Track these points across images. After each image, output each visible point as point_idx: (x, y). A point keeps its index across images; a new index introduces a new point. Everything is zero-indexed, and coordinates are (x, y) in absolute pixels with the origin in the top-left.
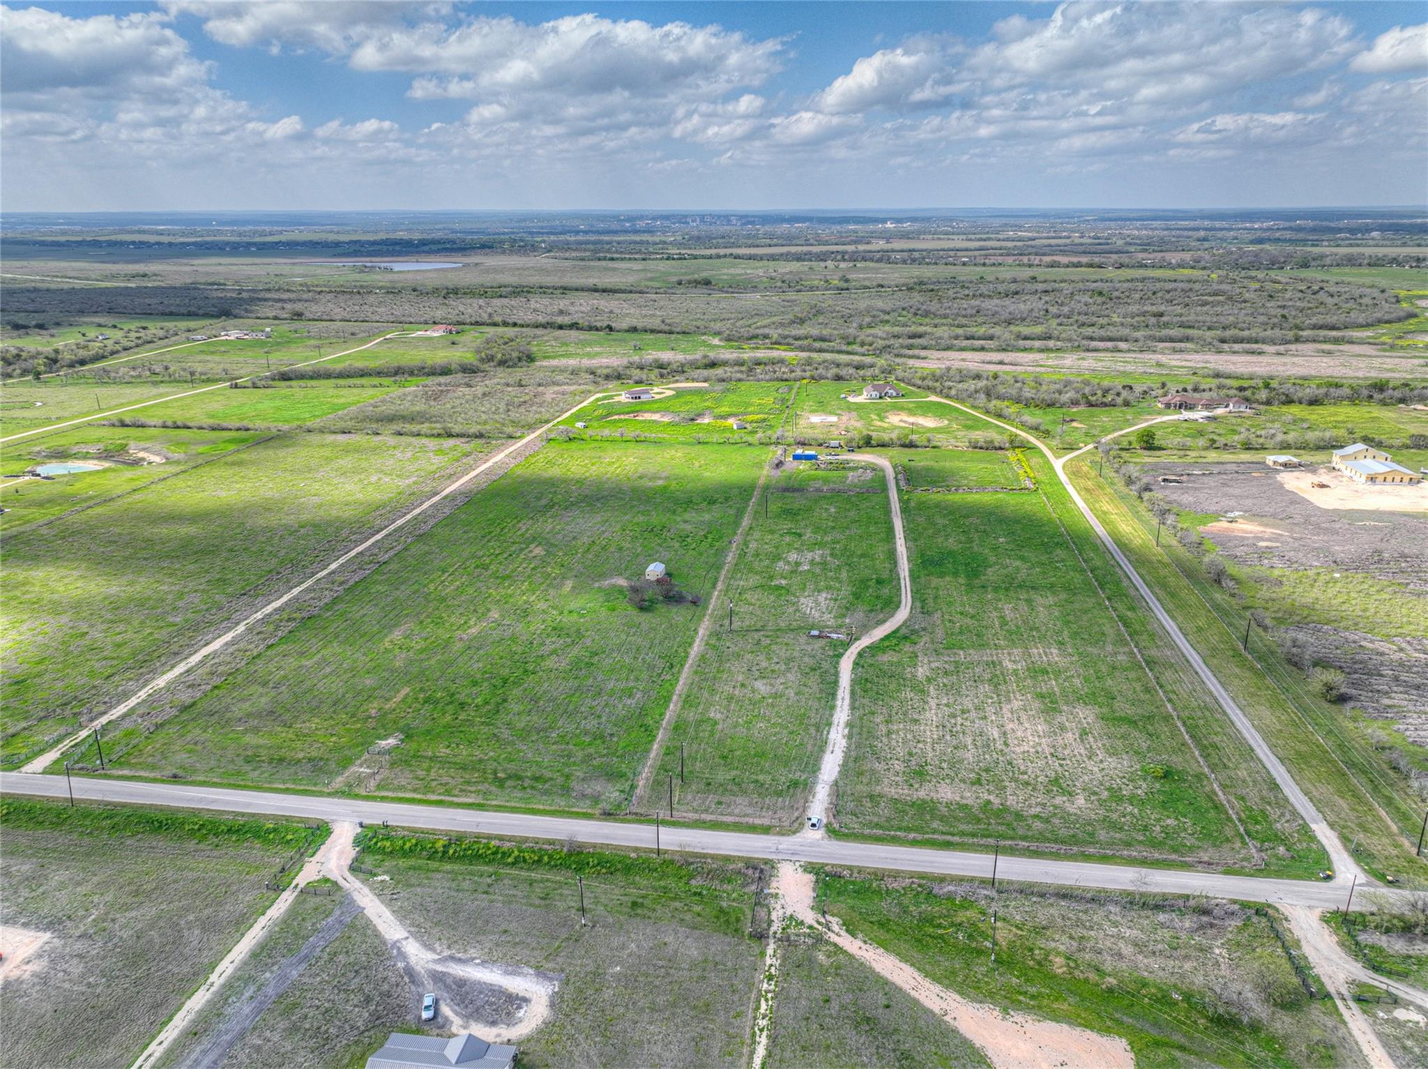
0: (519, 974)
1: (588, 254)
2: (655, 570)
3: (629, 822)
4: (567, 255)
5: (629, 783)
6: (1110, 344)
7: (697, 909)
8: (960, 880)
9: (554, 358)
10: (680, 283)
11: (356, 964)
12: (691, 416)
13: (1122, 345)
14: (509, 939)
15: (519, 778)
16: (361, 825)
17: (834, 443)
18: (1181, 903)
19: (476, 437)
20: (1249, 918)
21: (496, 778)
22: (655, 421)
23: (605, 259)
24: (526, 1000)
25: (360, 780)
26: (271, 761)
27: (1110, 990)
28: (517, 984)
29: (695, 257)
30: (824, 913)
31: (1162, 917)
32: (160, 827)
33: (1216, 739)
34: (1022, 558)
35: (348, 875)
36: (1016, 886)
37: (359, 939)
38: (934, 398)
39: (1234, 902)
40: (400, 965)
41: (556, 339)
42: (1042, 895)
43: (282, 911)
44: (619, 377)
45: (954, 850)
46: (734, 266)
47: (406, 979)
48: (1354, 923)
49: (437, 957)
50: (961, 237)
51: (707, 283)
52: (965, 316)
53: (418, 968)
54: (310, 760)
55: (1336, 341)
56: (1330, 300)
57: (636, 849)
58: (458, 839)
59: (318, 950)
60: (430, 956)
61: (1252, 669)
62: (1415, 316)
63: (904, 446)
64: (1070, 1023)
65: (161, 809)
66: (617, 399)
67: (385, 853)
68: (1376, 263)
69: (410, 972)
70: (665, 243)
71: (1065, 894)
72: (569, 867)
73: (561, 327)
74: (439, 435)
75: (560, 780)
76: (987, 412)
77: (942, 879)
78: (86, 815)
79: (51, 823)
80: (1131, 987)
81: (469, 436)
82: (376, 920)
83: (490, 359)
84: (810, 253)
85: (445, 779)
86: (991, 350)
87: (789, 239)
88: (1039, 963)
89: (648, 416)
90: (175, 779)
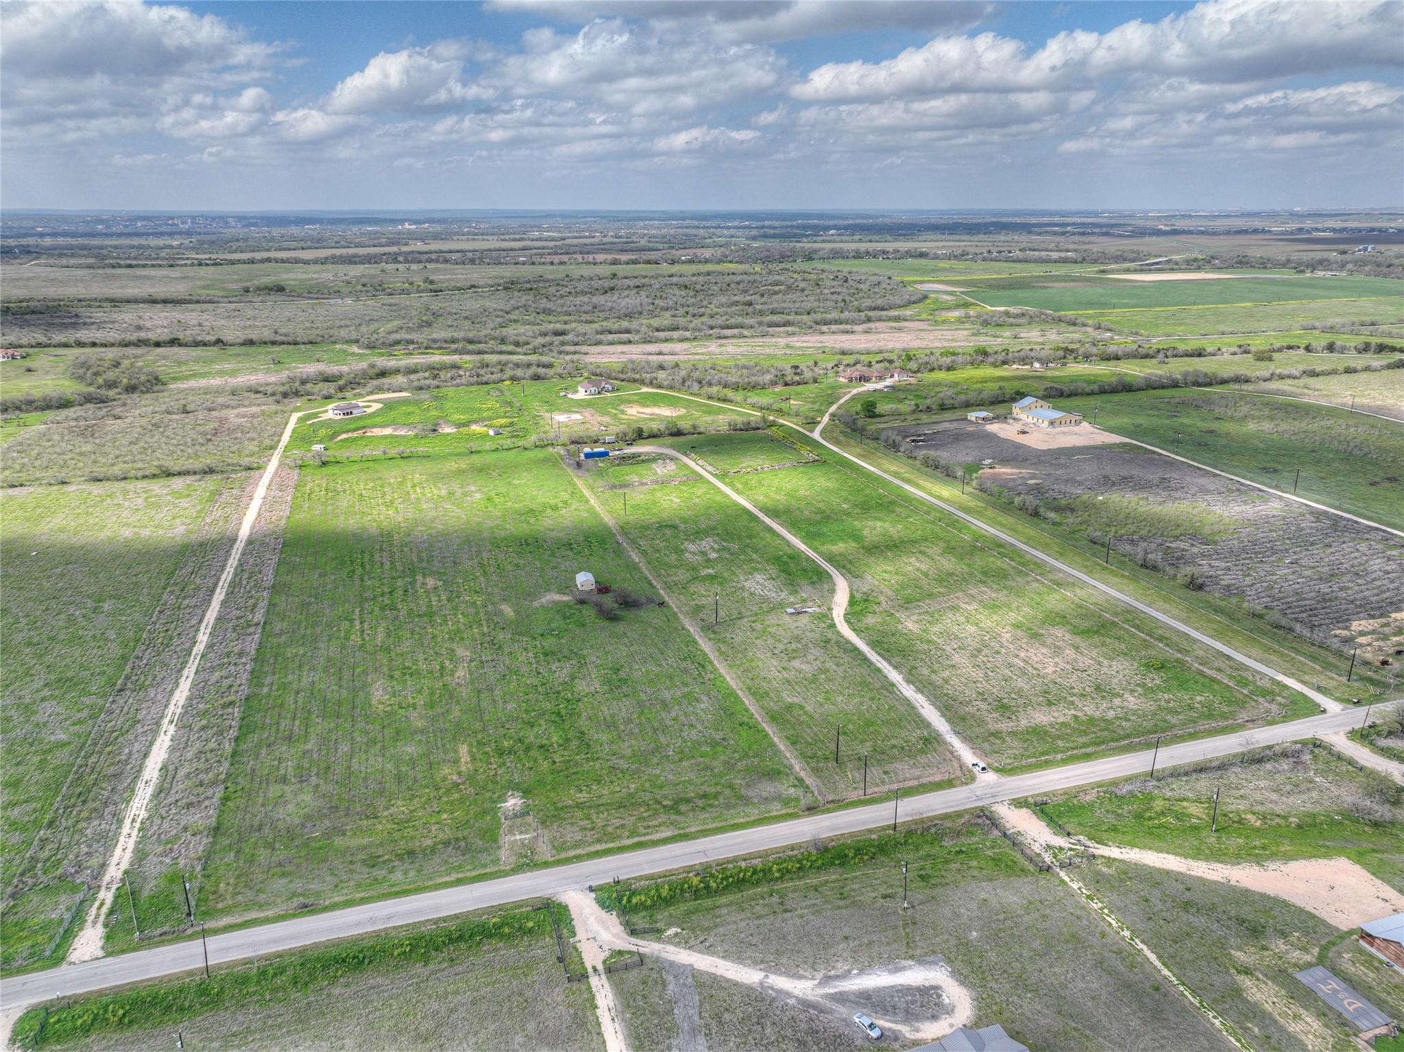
0: (904, 968)
1: (91, 261)
2: (584, 580)
3: (834, 810)
4: (64, 261)
5: (792, 778)
6: (736, 331)
7: (974, 863)
8: (1129, 779)
9: (187, 378)
10: (247, 290)
11: (749, 1017)
12: (430, 427)
13: (746, 332)
14: (857, 942)
15: (688, 801)
16: (591, 889)
17: (608, 439)
18: (1270, 753)
19: (205, 473)
20: (1312, 752)
21: (665, 807)
22: (392, 436)
23: (120, 266)
24: (937, 988)
25: (531, 847)
26: (400, 857)
27: (1299, 826)
28: (915, 976)
29: (232, 263)
30: (1069, 834)
31: (1268, 766)
32: (361, 962)
33: (1160, 632)
34: (876, 519)
35: (633, 940)
36: (1167, 772)
37: (723, 994)
38: (645, 390)
39: (1296, 742)
40: (791, 1001)
41: (164, 358)
42: (1186, 774)
43: (610, 996)
44: (297, 394)
45: (1096, 758)
46: (288, 271)
47: (812, 1011)
48: (1367, 736)
49: (816, 982)
50: (495, 238)
51: (280, 289)
52: (585, 312)
53: (811, 998)
54: (447, 844)
55: (897, 319)
56: (861, 286)
57: (870, 831)
58: (705, 871)
59: (696, 1018)
60: (808, 984)
61: (1123, 576)
62: (926, 297)
63: (672, 435)
64: (1304, 858)
65: (337, 943)
66: (325, 417)
67: (646, 908)
68: (858, 255)
69: (806, 1004)
70: (171, 247)
71: (1201, 769)
72: (832, 864)
73: (158, 344)
74: (154, 476)
75: (727, 791)
76: (710, 398)
77: (1115, 783)
78: (244, 981)
79: (202, 1004)
80: (1309, 820)
81: (195, 473)
82: (719, 972)
83: (111, 385)
84: (357, 256)
85: (617, 822)
86: (638, 342)
87: (318, 242)
88: (1239, 822)
89: (377, 432)
90: (307, 909)
